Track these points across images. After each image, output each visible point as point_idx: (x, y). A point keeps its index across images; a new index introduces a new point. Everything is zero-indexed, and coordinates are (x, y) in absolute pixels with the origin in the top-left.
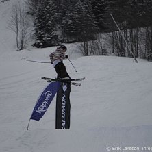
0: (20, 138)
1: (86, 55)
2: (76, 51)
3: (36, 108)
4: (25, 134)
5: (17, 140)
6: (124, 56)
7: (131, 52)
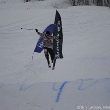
0: (27, 65)
1: (74, 5)
2: (66, 2)
3: (38, 44)
4: (30, 62)
5: (25, 67)
6: (102, 5)
7: (107, 3)
